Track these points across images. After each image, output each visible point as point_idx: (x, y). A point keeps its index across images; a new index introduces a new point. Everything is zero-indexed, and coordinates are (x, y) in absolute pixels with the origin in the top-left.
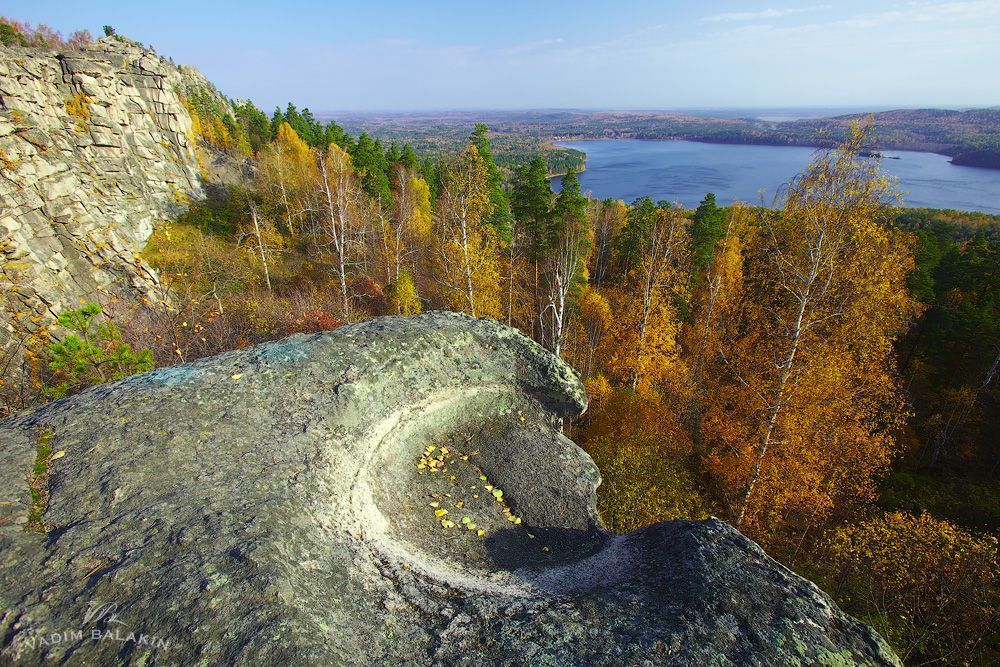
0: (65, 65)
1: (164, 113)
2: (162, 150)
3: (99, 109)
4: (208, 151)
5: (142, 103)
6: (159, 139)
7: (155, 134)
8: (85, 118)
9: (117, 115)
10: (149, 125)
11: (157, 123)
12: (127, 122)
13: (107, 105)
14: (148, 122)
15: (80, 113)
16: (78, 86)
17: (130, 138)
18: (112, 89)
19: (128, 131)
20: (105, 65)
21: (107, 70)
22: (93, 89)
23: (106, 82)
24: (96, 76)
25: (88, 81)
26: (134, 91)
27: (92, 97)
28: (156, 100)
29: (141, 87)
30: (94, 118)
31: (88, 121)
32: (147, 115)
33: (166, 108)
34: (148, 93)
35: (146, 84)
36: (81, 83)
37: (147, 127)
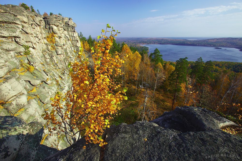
0: (46, 21)
1: (75, 40)
2: (74, 54)
3: (57, 39)
4: (86, 53)
5: (68, 36)
6: (73, 50)
7: (72, 48)
8: (53, 43)
9: (62, 41)
10: (70, 44)
11: (73, 44)
12: (65, 44)
13: (60, 37)
14: (70, 43)
15: (52, 41)
16: (51, 30)
17: (66, 50)
18: (61, 32)
19: (65, 47)
20: (60, 22)
21: (61, 24)
22: (56, 31)
23: (60, 29)
24: (57, 26)
25: (55, 28)
26: (66, 32)
27: (56, 35)
28: (73, 36)
29: (68, 31)
30: (56, 43)
31: (54, 45)
32: (70, 41)
33: (76, 39)
34: (70, 33)
35: (69, 30)
36: (52, 29)
37: (70, 45)
